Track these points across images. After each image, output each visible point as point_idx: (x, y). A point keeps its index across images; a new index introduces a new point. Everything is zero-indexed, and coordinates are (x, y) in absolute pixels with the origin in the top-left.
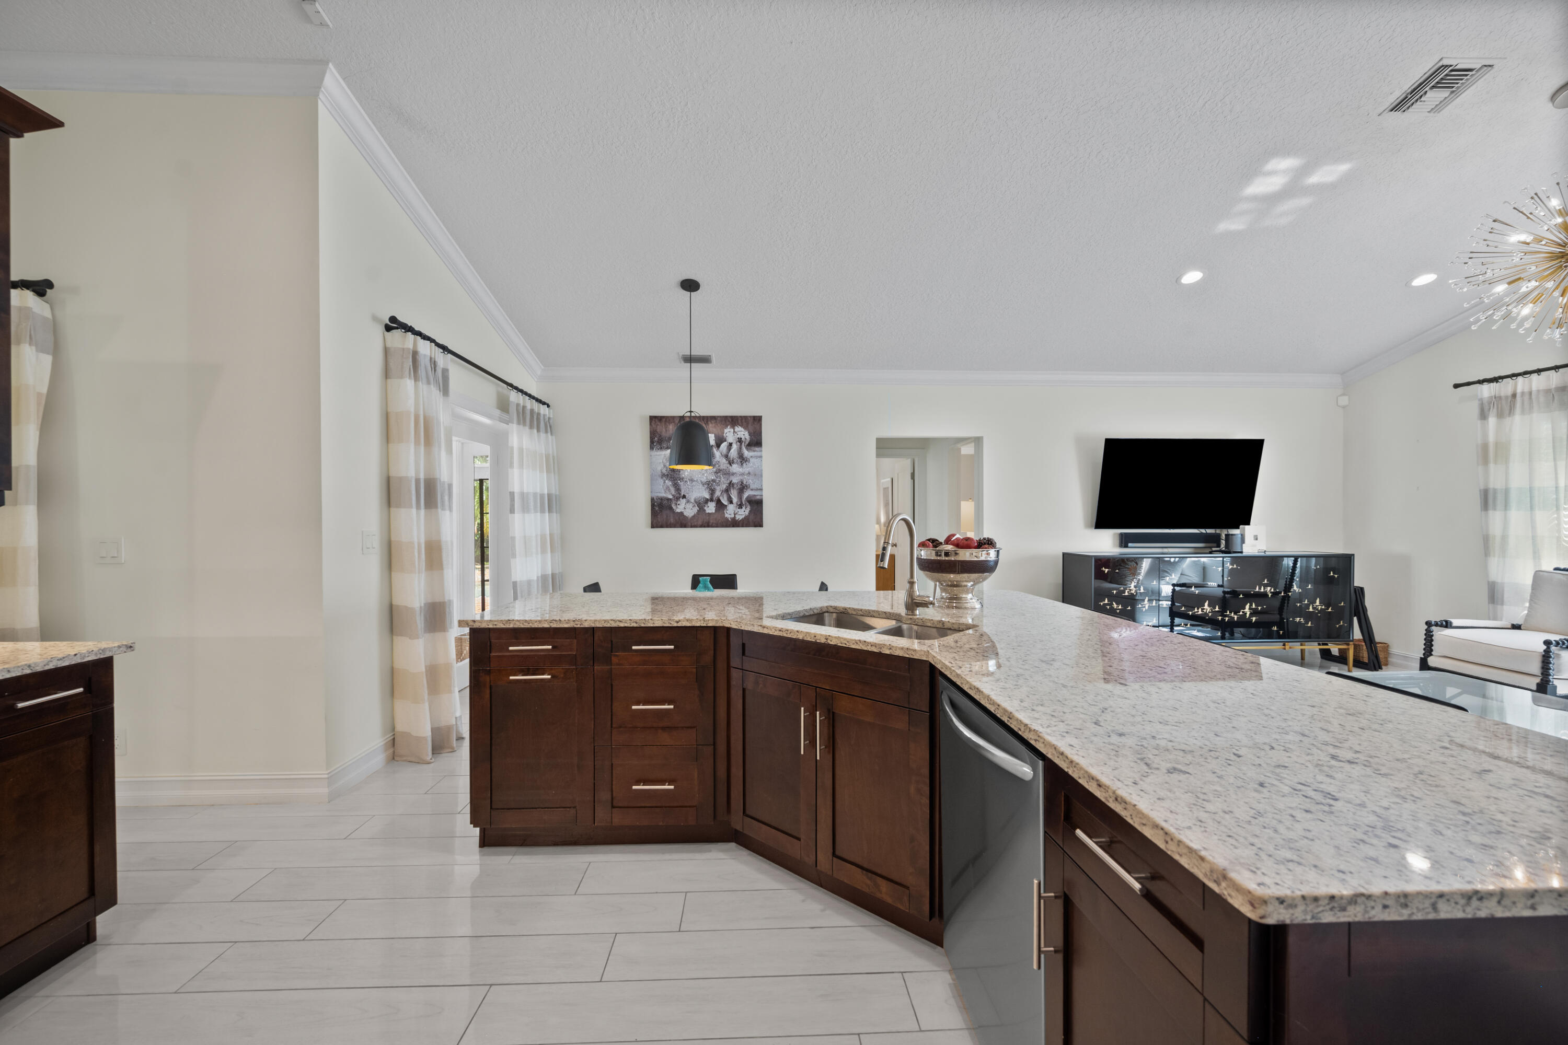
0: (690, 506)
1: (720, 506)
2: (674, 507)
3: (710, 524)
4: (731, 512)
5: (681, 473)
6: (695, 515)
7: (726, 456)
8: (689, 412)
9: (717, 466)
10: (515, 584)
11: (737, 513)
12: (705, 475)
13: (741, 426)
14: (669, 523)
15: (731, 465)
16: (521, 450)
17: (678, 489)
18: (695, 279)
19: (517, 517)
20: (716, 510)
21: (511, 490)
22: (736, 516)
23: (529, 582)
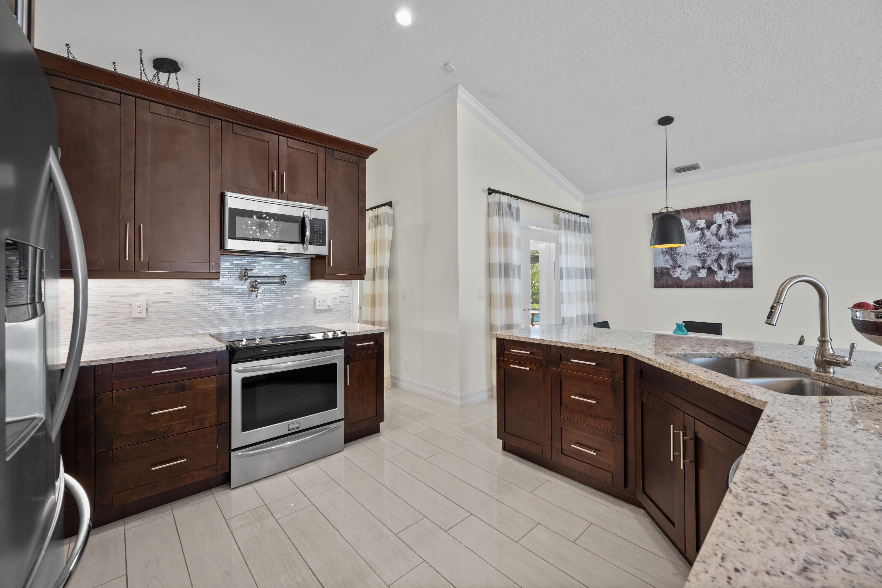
0: (686, 272)
1: (710, 271)
2: (672, 273)
3: (702, 285)
4: (720, 276)
5: (677, 250)
6: (689, 279)
7: (716, 235)
8: (666, 208)
9: (708, 242)
10: (563, 318)
11: (726, 277)
12: (698, 250)
13: (730, 210)
14: (668, 285)
15: (720, 241)
16: (567, 244)
17: (675, 261)
18: (669, 116)
19: (564, 281)
20: (707, 275)
21: (560, 266)
22: (726, 279)
23: (572, 318)
